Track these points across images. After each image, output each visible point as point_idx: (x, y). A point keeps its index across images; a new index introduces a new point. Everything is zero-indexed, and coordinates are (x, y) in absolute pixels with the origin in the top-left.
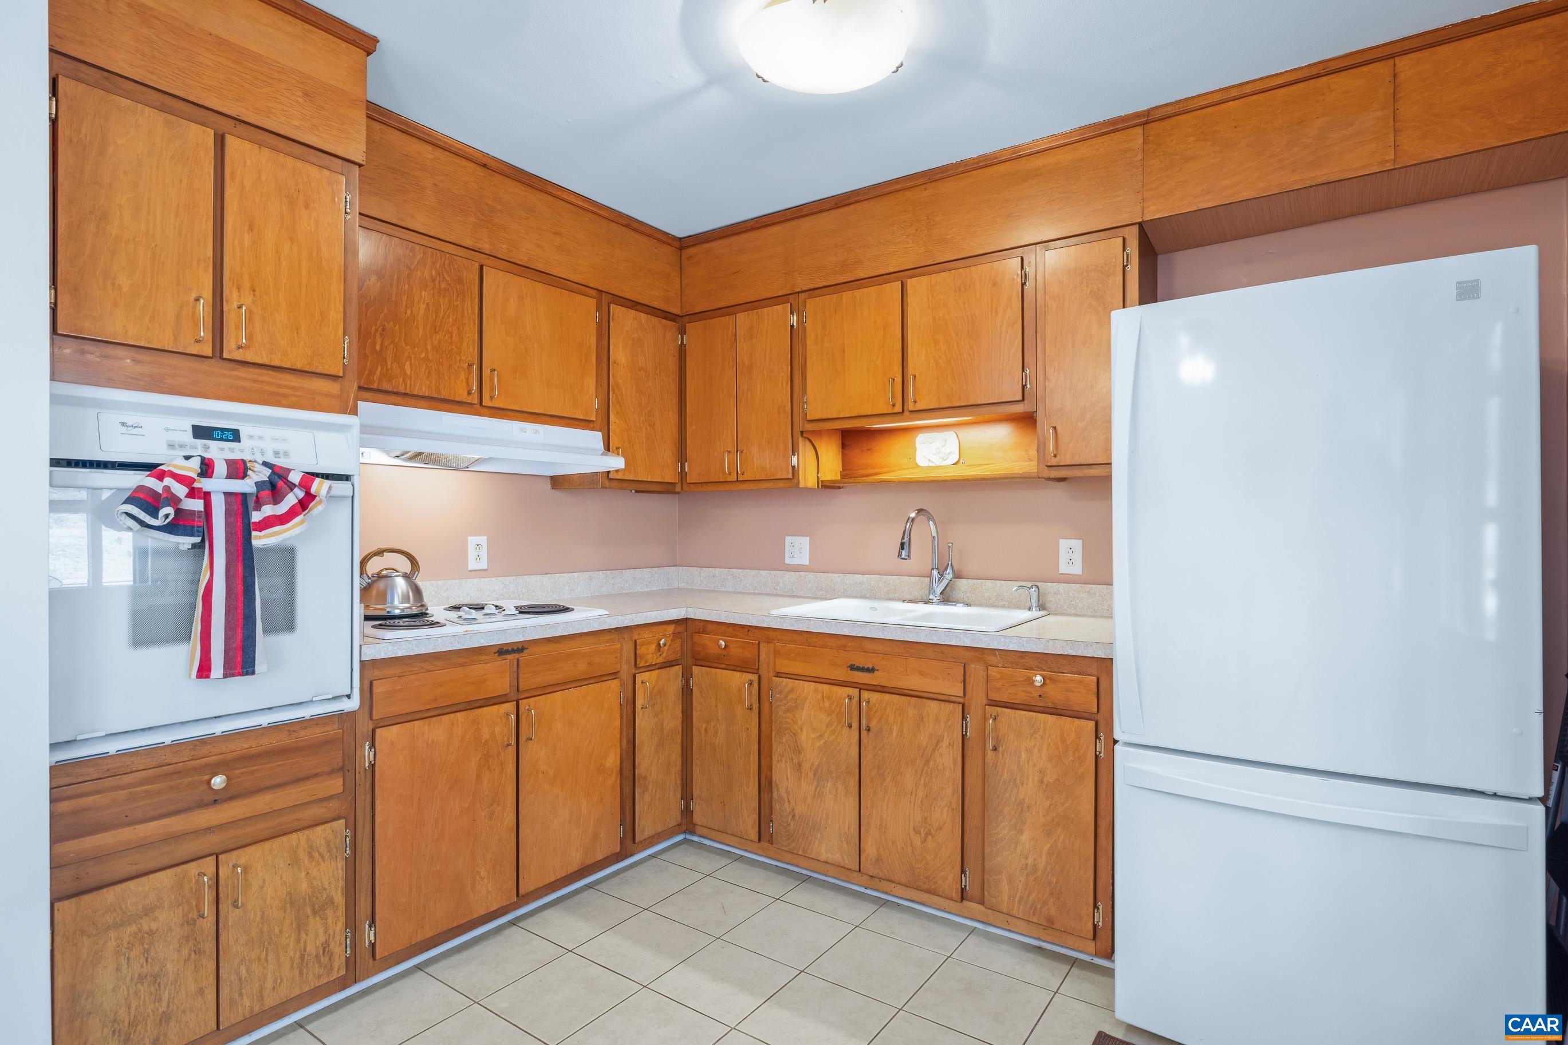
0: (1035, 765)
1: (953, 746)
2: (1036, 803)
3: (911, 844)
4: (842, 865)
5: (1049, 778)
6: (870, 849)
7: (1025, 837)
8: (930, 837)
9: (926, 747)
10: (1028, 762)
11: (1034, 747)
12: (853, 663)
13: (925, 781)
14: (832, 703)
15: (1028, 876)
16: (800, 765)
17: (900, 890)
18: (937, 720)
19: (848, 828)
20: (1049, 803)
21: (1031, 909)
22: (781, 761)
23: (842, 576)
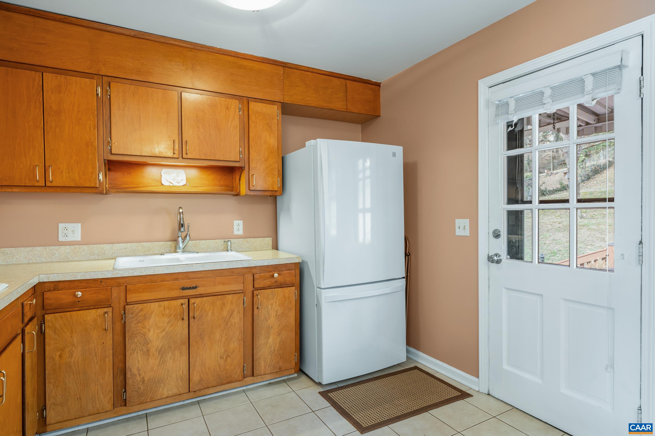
0: (274, 310)
1: (239, 312)
2: (274, 325)
3: (219, 365)
4: (178, 393)
5: (279, 313)
6: (195, 378)
7: (270, 340)
8: (228, 358)
9: (226, 316)
10: (271, 309)
11: (274, 302)
12: (183, 286)
13: (226, 333)
14: (171, 310)
15: (272, 355)
16: (148, 351)
17: (211, 390)
18: (232, 303)
19: (182, 372)
20: (279, 323)
21: (273, 368)
22: (134, 353)
23: (110, 245)
